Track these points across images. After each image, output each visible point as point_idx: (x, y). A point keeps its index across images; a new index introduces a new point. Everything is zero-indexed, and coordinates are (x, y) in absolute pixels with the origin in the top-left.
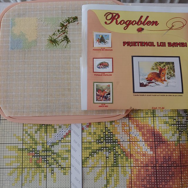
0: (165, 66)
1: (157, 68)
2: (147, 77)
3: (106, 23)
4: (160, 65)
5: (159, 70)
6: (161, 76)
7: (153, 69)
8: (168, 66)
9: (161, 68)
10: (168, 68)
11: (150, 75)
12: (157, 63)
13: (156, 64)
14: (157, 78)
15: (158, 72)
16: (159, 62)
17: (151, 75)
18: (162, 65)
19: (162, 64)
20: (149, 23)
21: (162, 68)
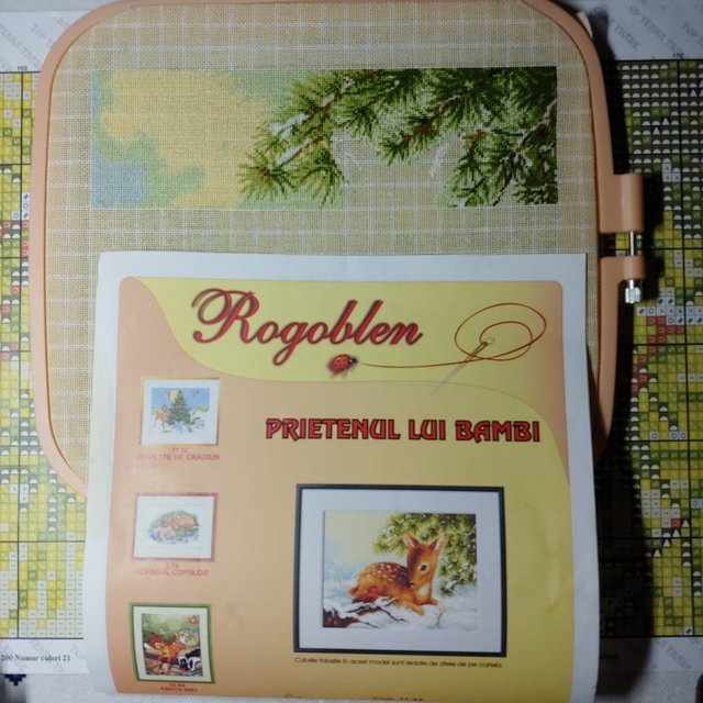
0: (434, 532)
1: (401, 542)
2: (353, 583)
3: (197, 336)
4: (413, 527)
5: (406, 553)
6: (416, 580)
7: (384, 547)
8: (450, 531)
9: (415, 542)
10: (449, 545)
11: (366, 574)
12: (404, 517)
13: (396, 524)
14: (395, 591)
15: (403, 561)
16: (412, 514)
17: (371, 573)
18: (423, 529)
19: (422, 521)
20: (381, 334)
21: (420, 541)
